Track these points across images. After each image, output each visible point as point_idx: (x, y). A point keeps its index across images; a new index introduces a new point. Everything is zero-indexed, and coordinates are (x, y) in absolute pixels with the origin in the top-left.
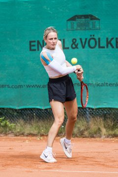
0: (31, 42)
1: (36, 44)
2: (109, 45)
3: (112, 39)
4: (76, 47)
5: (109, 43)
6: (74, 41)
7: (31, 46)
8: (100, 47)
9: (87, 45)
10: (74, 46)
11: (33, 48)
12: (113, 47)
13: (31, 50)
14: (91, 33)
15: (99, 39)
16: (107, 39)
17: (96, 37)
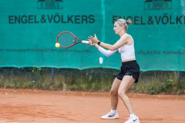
0: (10, 17)
1: (14, 18)
2: (70, 21)
3: (72, 16)
4: (45, 21)
5: (69, 19)
6: (43, 17)
7: (10, 20)
8: (63, 22)
9: (53, 20)
10: (43, 21)
11: (11, 21)
12: (72, 22)
13: (10, 23)
14: (56, 11)
15: (62, 16)
16: (68, 16)
17: (60, 15)
